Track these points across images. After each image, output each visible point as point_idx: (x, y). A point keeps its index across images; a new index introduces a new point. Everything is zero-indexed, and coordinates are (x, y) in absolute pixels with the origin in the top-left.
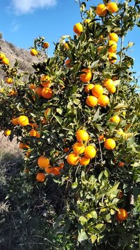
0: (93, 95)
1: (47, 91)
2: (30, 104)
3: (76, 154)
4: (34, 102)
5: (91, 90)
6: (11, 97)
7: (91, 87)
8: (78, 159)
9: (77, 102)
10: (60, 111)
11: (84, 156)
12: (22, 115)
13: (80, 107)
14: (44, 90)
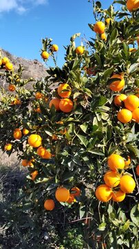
0: (125, 108)
1: (66, 103)
2: (44, 119)
3: (108, 187)
4: (49, 117)
5: (123, 102)
6: (13, 106)
7: (123, 97)
8: (112, 194)
9: (105, 116)
10: (84, 128)
11: (118, 189)
12: (34, 133)
13: (110, 123)
14: (62, 102)
